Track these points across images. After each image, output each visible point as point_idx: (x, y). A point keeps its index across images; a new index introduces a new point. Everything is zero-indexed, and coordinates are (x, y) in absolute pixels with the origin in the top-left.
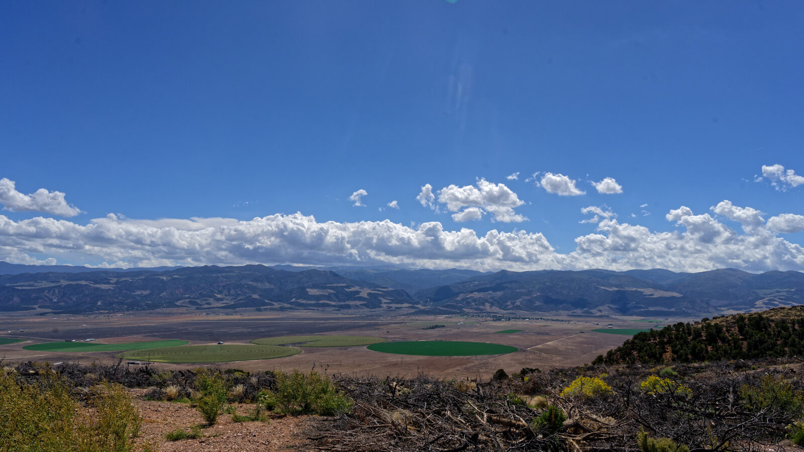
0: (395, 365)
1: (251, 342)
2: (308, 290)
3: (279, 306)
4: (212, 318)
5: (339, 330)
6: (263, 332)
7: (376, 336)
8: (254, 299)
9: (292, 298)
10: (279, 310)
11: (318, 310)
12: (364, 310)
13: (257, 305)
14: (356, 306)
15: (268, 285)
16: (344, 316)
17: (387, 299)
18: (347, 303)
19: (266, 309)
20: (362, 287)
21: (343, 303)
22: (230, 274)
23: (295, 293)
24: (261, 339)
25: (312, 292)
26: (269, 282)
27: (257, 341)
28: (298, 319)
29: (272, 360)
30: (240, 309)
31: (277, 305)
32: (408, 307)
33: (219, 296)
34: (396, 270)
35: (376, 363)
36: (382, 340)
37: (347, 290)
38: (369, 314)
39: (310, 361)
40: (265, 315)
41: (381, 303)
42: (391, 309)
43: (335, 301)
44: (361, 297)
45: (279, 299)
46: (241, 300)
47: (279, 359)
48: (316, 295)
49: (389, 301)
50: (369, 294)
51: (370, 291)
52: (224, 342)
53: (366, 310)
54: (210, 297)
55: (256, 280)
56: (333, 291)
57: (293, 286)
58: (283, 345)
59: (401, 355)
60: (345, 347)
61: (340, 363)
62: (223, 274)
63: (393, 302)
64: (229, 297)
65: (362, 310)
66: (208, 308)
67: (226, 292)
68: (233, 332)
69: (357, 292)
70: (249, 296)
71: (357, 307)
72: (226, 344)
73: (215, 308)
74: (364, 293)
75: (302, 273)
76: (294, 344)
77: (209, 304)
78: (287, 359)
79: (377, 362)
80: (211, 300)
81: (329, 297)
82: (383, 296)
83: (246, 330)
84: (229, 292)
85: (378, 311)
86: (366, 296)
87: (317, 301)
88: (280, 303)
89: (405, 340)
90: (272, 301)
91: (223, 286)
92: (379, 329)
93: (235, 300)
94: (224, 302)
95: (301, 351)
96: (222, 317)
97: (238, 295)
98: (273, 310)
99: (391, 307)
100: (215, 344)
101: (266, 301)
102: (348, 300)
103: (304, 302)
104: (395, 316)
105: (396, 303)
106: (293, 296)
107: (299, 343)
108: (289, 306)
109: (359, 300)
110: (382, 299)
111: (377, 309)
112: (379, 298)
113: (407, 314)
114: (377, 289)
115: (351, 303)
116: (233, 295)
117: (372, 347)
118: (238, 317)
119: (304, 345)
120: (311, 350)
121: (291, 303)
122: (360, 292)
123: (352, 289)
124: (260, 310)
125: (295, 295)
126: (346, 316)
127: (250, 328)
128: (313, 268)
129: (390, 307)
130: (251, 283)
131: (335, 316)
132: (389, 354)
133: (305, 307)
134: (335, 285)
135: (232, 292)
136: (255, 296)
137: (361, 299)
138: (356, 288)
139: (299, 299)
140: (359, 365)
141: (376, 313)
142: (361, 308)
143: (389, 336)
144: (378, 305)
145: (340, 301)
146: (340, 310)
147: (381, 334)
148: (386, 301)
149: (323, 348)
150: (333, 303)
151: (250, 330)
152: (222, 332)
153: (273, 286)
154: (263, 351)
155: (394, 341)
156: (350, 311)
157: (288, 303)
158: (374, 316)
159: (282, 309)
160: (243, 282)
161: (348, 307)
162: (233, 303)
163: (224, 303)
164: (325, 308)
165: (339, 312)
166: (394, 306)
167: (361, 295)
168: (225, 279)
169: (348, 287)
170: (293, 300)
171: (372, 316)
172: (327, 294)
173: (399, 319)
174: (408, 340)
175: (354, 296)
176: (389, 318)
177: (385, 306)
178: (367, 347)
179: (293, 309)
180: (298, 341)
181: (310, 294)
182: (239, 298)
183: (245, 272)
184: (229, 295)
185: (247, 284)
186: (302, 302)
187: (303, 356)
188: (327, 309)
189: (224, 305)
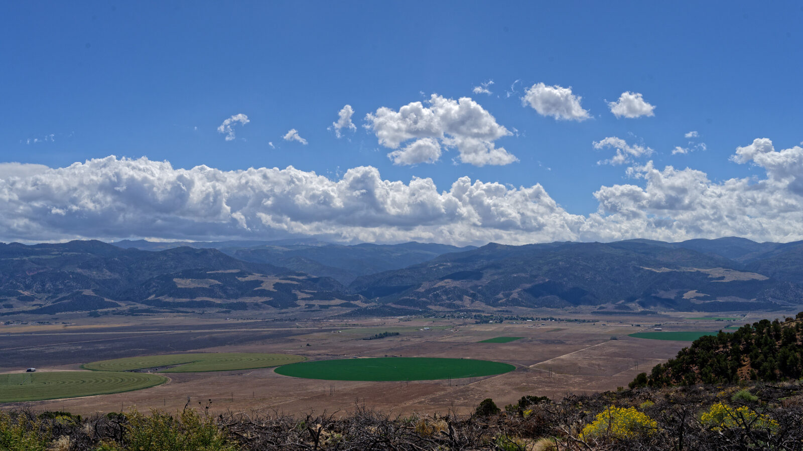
0: (321, 396)
1: (82, 368)
2: (175, 280)
3: (129, 307)
4: (16, 329)
5: (230, 344)
6: (101, 351)
7: (289, 353)
8: (86, 296)
9: (150, 294)
10: (128, 314)
11: (194, 312)
12: (269, 311)
13: (92, 307)
14: (256, 304)
15: (108, 273)
16: (236, 321)
17: (307, 293)
18: (240, 300)
19: (106, 314)
20: (265, 275)
21: (235, 301)
22: (44, 257)
23: (155, 286)
24: (101, 362)
25: (183, 283)
26: (111, 270)
27: (94, 364)
28: (161, 328)
29: (118, 395)
30: (63, 313)
31: (124, 306)
32: (342, 305)
33: (26, 293)
34: (320, 245)
35: (291, 395)
36: (300, 359)
37: (240, 279)
38: (278, 317)
39: (182, 394)
40: (105, 323)
41: (296, 299)
42: (313, 309)
43: (220, 297)
44: (264, 290)
45: (128, 297)
46: (64, 298)
47: (130, 393)
48: (190, 289)
49: (309, 296)
50: (276, 285)
51: (278, 280)
52: (37, 367)
53: (273, 311)
54: (10, 294)
55: (88, 266)
56: (217, 282)
57: (151, 274)
58: (136, 371)
59: (330, 382)
60: (239, 371)
61: (231, 397)
62: (32, 257)
63: (315, 297)
64: (42, 294)
65: (264, 312)
66: (8, 314)
67: (37, 286)
68: (52, 351)
69: (258, 283)
70: (78, 293)
71: (257, 306)
72: (40, 371)
73: (19, 313)
74: (269, 283)
75: (164, 253)
76: (155, 369)
77: (10, 306)
78: (144, 393)
79: (291, 393)
80: (13, 300)
81: (210, 292)
82: (300, 288)
83: (73, 348)
84: (44, 286)
85: (291, 312)
86: (271, 288)
87: (191, 298)
88: (130, 302)
89: (336, 358)
90: (116, 299)
91: (32, 276)
92: (292, 341)
93: (54, 300)
94: (34, 303)
95: (166, 380)
96: (32, 327)
97: (60, 291)
98: (119, 314)
99: (314, 305)
100: (22, 371)
101: (106, 300)
102: (242, 295)
103: (170, 300)
104: (319, 320)
105: (321, 299)
106: (151, 291)
107: (163, 367)
108: (145, 307)
109: (260, 296)
110: (297, 292)
111: (290, 309)
112: (293, 291)
113: (339, 317)
114: (290, 277)
115: (248, 300)
116: (49, 292)
117: (283, 370)
118: (59, 327)
119: (169, 370)
120: (183, 377)
121: (149, 303)
122: (262, 282)
123: (249, 278)
124: (96, 315)
125: (154, 289)
126: (240, 321)
127: (80, 344)
128: (183, 245)
129: (311, 306)
130: (79, 270)
131: (222, 322)
132: (311, 381)
133: (173, 308)
134: (220, 272)
135: (48, 286)
136: (88, 292)
137: (263, 293)
138: (256, 276)
139: (162, 295)
140: (263, 399)
141: (288, 315)
142: (264, 308)
143: (311, 352)
144: (291, 302)
145: (229, 297)
146: (229, 312)
147: (298, 349)
148: (304, 296)
149: (201, 374)
150: (219, 301)
151: (80, 347)
152: (33, 351)
153: (117, 276)
154: (104, 381)
155: (319, 359)
156: (246, 313)
157: (142, 303)
158: (286, 320)
159: (133, 312)
160: (67, 269)
161: (243, 306)
162: (49, 304)
163: (35, 305)
164: (205, 309)
165: (227, 315)
166: (316, 303)
167: (264, 286)
168: (36, 266)
169: (242, 274)
170: (152, 297)
171: (281, 320)
172: (207, 286)
173: (325, 325)
174: (341, 358)
175: (252, 288)
176: (310, 323)
177: (303, 304)
178: (275, 371)
179: (152, 312)
180: (162, 364)
181: (179, 286)
182: (61, 296)
183: (69, 254)
184: (43, 291)
185: (73, 273)
186: (167, 300)
187: (170, 387)
188: (209, 311)
189: (35, 308)
